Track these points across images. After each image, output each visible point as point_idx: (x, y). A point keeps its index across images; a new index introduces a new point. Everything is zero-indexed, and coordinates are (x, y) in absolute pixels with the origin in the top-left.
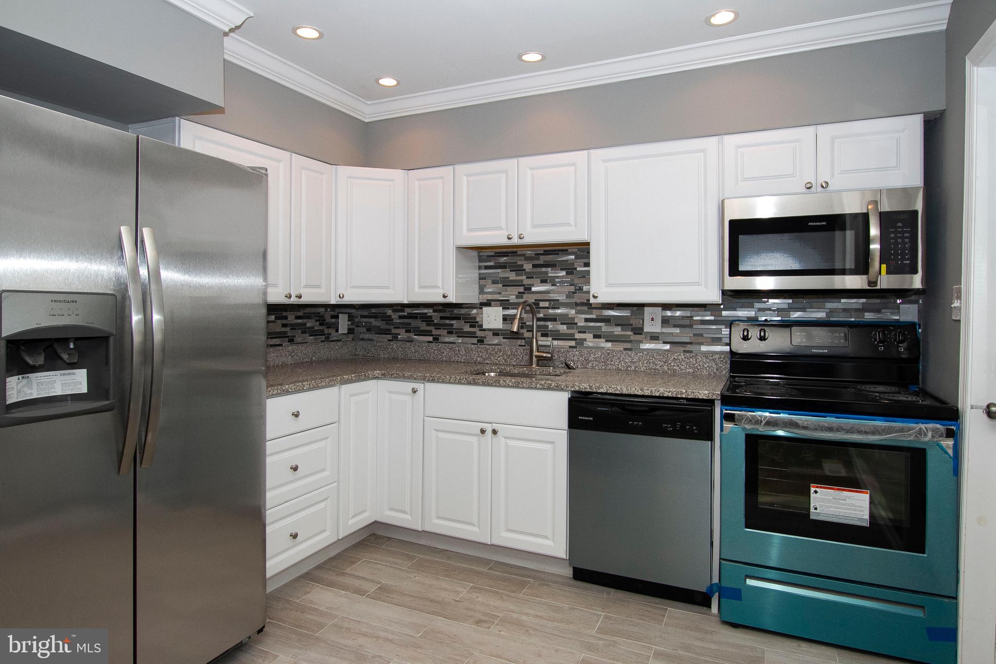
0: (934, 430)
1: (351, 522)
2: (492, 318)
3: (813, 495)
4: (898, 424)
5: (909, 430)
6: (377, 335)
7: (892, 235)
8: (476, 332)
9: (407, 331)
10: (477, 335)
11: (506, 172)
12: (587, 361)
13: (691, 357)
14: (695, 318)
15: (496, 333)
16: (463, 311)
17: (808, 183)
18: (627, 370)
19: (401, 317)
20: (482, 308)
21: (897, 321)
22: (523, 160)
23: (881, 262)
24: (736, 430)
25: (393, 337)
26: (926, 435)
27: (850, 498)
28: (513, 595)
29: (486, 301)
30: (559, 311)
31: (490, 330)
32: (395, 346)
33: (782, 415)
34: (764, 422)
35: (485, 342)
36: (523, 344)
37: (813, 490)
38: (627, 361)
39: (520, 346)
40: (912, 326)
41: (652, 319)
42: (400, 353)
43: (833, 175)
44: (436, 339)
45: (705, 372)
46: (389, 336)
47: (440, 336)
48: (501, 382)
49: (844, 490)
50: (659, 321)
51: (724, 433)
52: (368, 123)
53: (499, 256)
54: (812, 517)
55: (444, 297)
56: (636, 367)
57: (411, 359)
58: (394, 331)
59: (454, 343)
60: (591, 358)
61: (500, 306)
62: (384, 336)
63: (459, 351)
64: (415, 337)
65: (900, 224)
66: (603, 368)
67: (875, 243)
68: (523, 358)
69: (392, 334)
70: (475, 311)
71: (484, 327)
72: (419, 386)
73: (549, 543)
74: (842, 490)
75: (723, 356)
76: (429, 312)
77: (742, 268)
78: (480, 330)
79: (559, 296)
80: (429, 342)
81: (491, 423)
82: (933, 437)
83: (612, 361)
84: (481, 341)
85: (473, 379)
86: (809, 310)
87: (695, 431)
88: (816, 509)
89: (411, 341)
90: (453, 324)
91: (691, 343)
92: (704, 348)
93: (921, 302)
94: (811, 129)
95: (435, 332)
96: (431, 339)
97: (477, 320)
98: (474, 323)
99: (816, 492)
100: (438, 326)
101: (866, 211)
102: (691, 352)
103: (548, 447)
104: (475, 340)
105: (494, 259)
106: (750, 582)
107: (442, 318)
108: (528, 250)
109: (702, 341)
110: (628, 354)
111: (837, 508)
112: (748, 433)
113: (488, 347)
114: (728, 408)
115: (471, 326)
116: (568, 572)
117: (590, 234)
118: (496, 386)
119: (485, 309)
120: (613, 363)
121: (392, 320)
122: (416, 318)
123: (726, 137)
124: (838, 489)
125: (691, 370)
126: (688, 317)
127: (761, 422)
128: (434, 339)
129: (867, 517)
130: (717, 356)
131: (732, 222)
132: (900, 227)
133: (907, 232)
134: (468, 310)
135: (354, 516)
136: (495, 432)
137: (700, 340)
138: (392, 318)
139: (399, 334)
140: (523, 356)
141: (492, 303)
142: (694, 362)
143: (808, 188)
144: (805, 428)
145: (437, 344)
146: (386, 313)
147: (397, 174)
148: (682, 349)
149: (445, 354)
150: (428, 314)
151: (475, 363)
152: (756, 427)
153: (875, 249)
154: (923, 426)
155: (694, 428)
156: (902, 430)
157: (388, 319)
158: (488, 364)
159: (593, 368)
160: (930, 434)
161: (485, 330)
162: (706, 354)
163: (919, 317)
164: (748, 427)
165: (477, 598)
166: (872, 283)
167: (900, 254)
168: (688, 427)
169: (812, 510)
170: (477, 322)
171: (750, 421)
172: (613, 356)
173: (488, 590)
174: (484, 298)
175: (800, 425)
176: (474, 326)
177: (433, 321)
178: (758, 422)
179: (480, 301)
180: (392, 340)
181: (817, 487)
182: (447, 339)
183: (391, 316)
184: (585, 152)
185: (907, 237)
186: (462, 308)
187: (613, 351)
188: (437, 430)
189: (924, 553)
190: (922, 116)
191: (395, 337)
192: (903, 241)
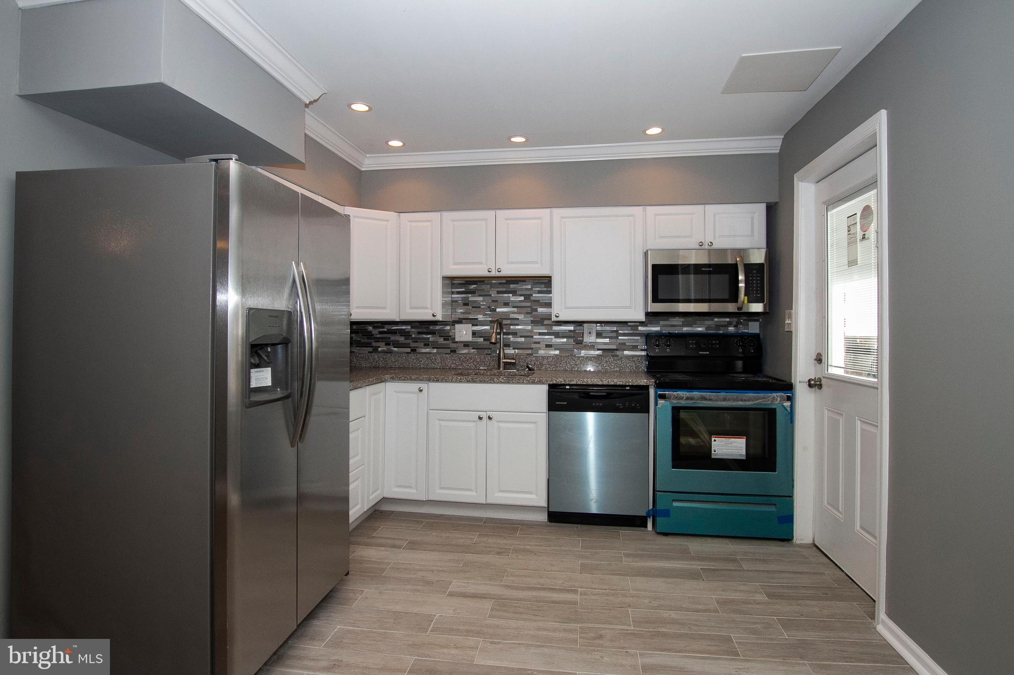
0: (781, 397)
1: (371, 498)
2: (463, 333)
3: (713, 443)
4: (761, 395)
5: (768, 397)
6: (358, 348)
7: (750, 278)
8: (449, 344)
9: (386, 344)
10: (450, 347)
11: (485, 220)
12: (542, 364)
13: (618, 360)
14: (620, 332)
15: (466, 345)
16: (438, 328)
17: (701, 242)
18: (572, 370)
19: (380, 333)
20: (454, 325)
21: (748, 333)
22: (499, 212)
23: (745, 295)
24: (666, 404)
25: (373, 349)
26: (777, 400)
27: (735, 442)
28: (512, 535)
29: (458, 320)
30: (519, 327)
31: (461, 342)
32: (376, 357)
33: (694, 393)
34: (685, 398)
35: (457, 352)
36: (490, 353)
37: (713, 439)
38: (572, 363)
39: (486, 354)
40: (757, 336)
41: (590, 333)
42: (381, 362)
43: (715, 237)
44: (414, 350)
45: (627, 370)
46: (369, 348)
47: (417, 347)
48: (495, 379)
49: (731, 438)
50: (594, 334)
51: (659, 406)
52: (363, 171)
53: (468, 284)
54: (713, 457)
55: (434, 316)
56: (578, 368)
57: (392, 368)
58: (374, 344)
59: (431, 353)
60: (545, 362)
61: (470, 324)
62: (365, 348)
63: (436, 359)
64: (395, 349)
65: (755, 272)
66: (554, 369)
67: (741, 283)
68: (490, 364)
69: (373, 347)
70: (448, 328)
71: (457, 340)
72: (424, 386)
73: (533, 496)
74: (729, 438)
75: (640, 358)
76: (407, 329)
77: (660, 297)
78: (453, 343)
79: (519, 316)
80: (407, 353)
81: (486, 411)
82: (780, 401)
83: (560, 364)
84: (454, 351)
85: (472, 379)
86: (694, 326)
87: (638, 408)
88: (715, 451)
89: (390, 352)
90: (429, 338)
91: (617, 350)
92: (626, 353)
93: (761, 320)
94: (701, 207)
95: (413, 345)
96: (409, 350)
97: (450, 334)
98: (448, 337)
99: (715, 440)
100: (415, 340)
101: (735, 263)
102: (618, 356)
103: (532, 426)
104: (448, 351)
105: (464, 287)
106: (675, 504)
107: (419, 333)
108: (494, 280)
109: (624, 348)
110: (572, 359)
111: (727, 449)
112: (673, 405)
113: (460, 356)
114: (661, 390)
115: (445, 340)
116: (543, 517)
117: (552, 269)
118: (491, 383)
119: (457, 326)
120: (561, 366)
121: (373, 335)
122: (396, 333)
123: (648, 208)
124: (728, 438)
125: (618, 369)
126: (615, 331)
127: (683, 397)
128: (412, 350)
129: (744, 453)
130: (636, 359)
131: (654, 266)
132: (755, 273)
133: (758, 276)
134: (442, 326)
135: (373, 493)
136: (490, 418)
137: (624, 347)
138: (373, 333)
139: (379, 347)
140: (490, 362)
141: (463, 321)
142: (620, 363)
143: (700, 245)
144: (710, 400)
145: (415, 355)
146: (367, 329)
147: (391, 215)
148: (611, 354)
149: (423, 362)
150: (407, 330)
151: (449, 369)
152: (680, 401)
153: (741, 286)
154: (775, 394)
155: (638, 405)
156: (764, 398)
157: (369, 335)
158: (460, 369)
159: (546, 369)
160: (779, 399)
161: (457, 342)
162: (628, 357)
163: (760, 330)
164: (674, 401)
165: (487, 540)
166: (739, 309)
167: (755, 290)
168: (633, 405)
169: (713, 452)
170: (450, 336)
171: (677, 398)
172: (562, 360)
173: (492, 535)
174: (455, 317)
175: (708, 398)
176: (448, 340)
177: (411, 336)
178: (681, 398)
179: (453, 319)
180: (373, 352)
181: (716, 437)
182: (424, 350)
183: (371, 332)
184: (549, 210)
185: (758, 280)
186: (437, 325)
187: (561, 357)
188: (439, 420)
189: (775, 471)
190: (765, 204)
191: (375, 350)
192: (757, 282)
